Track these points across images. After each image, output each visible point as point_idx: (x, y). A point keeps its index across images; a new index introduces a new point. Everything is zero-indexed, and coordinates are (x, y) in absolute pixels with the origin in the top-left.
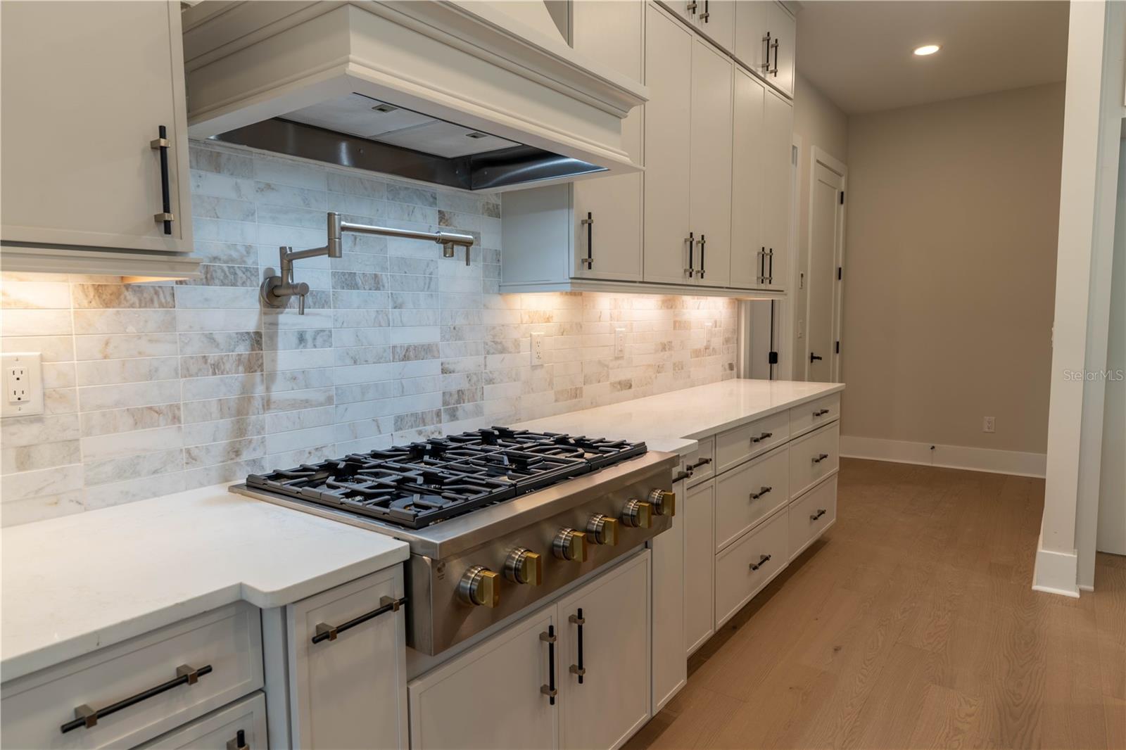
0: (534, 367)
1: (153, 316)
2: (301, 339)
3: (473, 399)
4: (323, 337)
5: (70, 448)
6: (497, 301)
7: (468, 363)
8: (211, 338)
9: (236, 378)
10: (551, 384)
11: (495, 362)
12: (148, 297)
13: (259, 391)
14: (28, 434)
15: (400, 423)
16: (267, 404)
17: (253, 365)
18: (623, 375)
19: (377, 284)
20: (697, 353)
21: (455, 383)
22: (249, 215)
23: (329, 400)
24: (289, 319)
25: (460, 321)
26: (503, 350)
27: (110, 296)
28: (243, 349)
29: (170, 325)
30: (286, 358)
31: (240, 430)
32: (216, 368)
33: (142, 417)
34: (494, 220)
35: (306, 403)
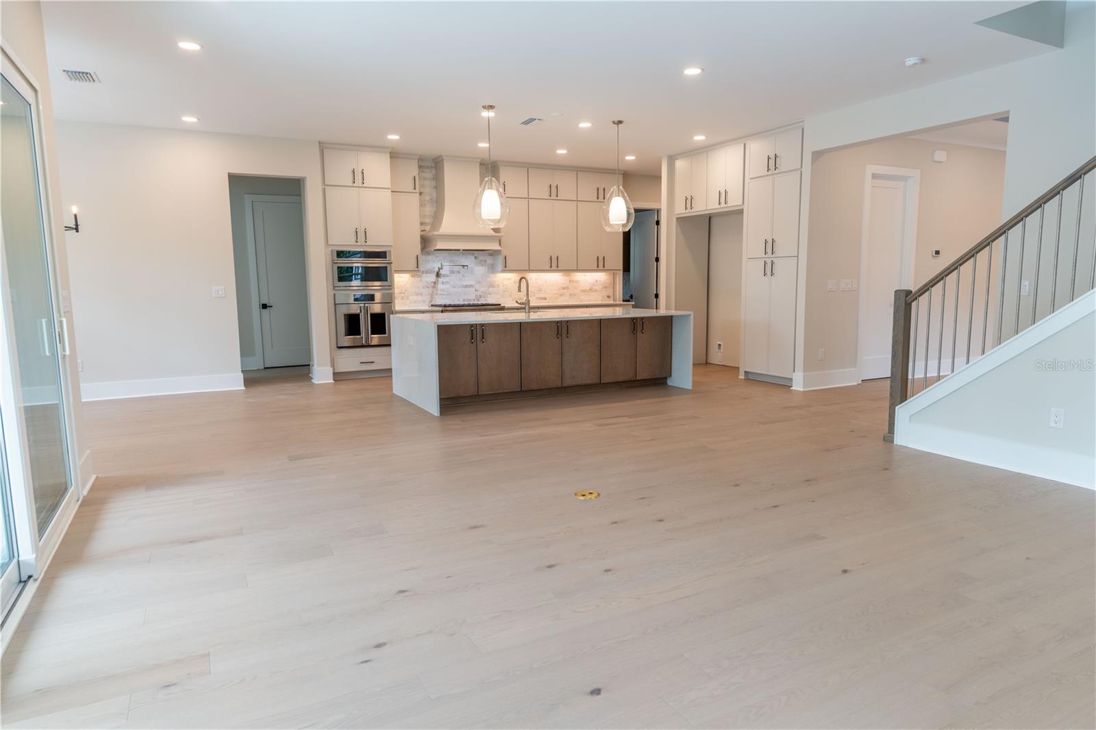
0: (504, 291)
1: (419, 278)
2: (443, 283)
3: (484, 297)
4: (447, 283)
5: (408, 298)
6: (492, 275)
7: (483, 289)
8: (427, 283)
9: (432, 289)
10: (511, 296)
11: (491, 290)
12: (418, 276)
13: (435, 292)
14: (403, 295)
15: (464, 300)
16: (437, 294)
17: (434, 287)
18: (544, 296)
19: (459, 272)
20: (584, 291)
21: (479, 293)
22: (434, 262)
23: (448, 295)
24: (441, 280)
25: (480, 280)
26: (494, 287)
27: (413, 276)
28: (432, 284)
29: (421, 280)
30: (440, 286)
31: (432, 298)
32: (428, 287)
33: (417, 294)
34: (491, 257)
35: (443, 295)
